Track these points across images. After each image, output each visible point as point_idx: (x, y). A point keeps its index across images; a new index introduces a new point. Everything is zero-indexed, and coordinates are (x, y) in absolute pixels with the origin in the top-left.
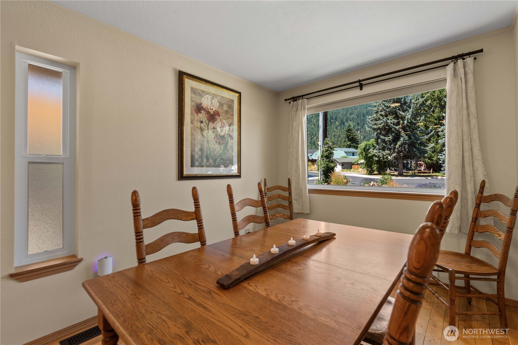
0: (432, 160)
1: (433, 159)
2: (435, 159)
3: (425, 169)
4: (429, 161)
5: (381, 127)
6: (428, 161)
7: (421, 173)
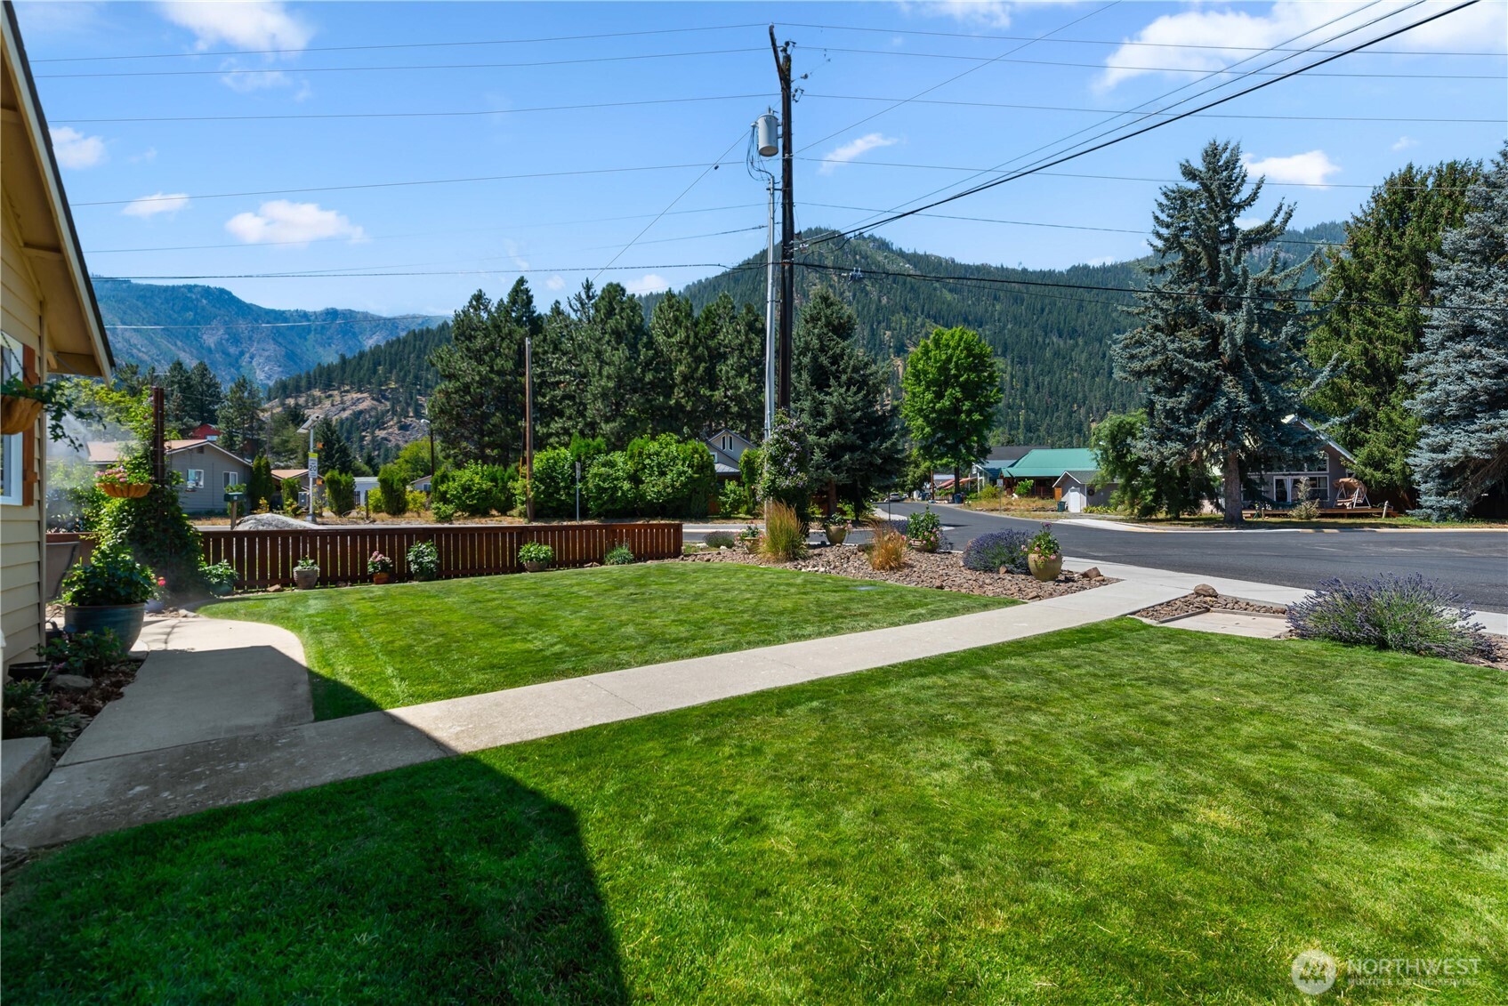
0: (1387, 471)
1: (1391, 466)
2: (1395, 466)
3: (1365, 504)
4: (1378, 475)
5: (1156, 368)
6: (1373, 475)
7: (1342, 516)
